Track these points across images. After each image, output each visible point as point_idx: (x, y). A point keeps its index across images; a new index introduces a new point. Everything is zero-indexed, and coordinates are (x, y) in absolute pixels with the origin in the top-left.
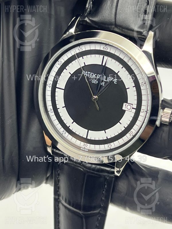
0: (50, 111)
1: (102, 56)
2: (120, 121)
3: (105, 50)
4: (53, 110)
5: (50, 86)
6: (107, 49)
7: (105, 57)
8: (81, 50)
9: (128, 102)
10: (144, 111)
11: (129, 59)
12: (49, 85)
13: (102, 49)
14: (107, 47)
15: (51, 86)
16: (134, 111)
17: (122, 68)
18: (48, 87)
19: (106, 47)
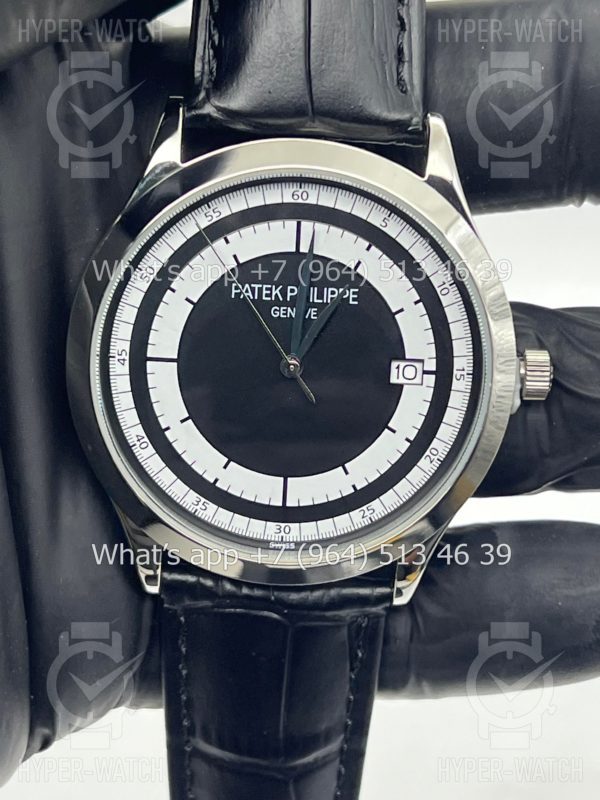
0: (138, 443)
1: (292, 224)
2: (390, 425)
3: (300, 201)
4: (146, 439)
5: (124, 360)
6: (305, 195)
7: (304, 224)
8: (215, 215)
9: (407, 357)
10: (464, 373)
11: (386, 216)
12: (118, 357)
13: (288, 199)
14: (306, 189)
15: (127, 358)
16: (431, 380)
17: (368, 249)
18: (117, 362)
19: (301, 191)
